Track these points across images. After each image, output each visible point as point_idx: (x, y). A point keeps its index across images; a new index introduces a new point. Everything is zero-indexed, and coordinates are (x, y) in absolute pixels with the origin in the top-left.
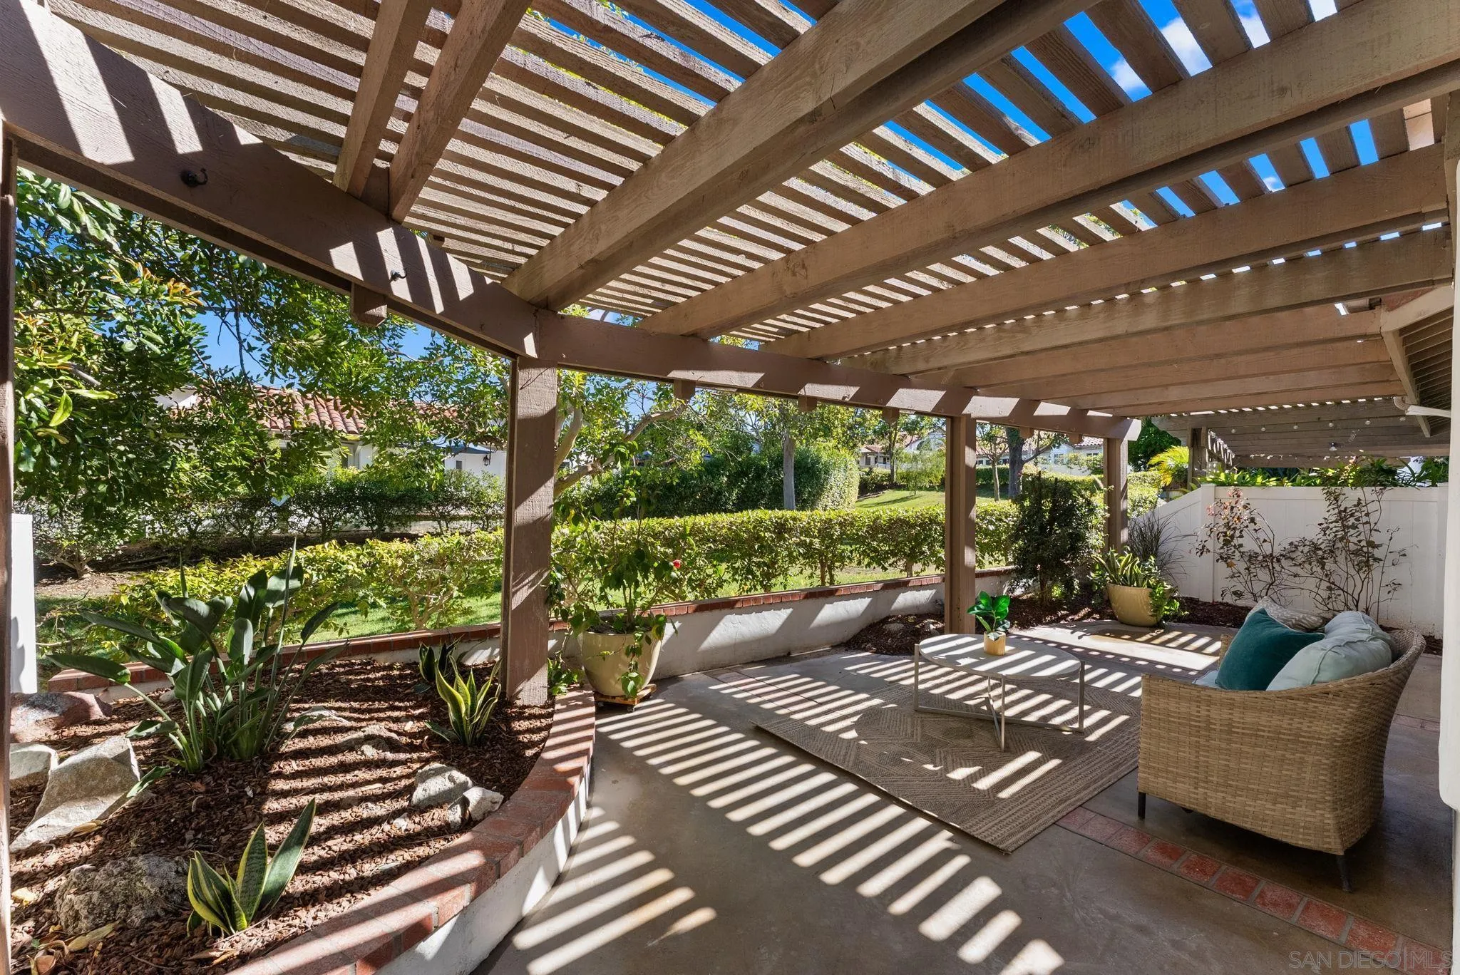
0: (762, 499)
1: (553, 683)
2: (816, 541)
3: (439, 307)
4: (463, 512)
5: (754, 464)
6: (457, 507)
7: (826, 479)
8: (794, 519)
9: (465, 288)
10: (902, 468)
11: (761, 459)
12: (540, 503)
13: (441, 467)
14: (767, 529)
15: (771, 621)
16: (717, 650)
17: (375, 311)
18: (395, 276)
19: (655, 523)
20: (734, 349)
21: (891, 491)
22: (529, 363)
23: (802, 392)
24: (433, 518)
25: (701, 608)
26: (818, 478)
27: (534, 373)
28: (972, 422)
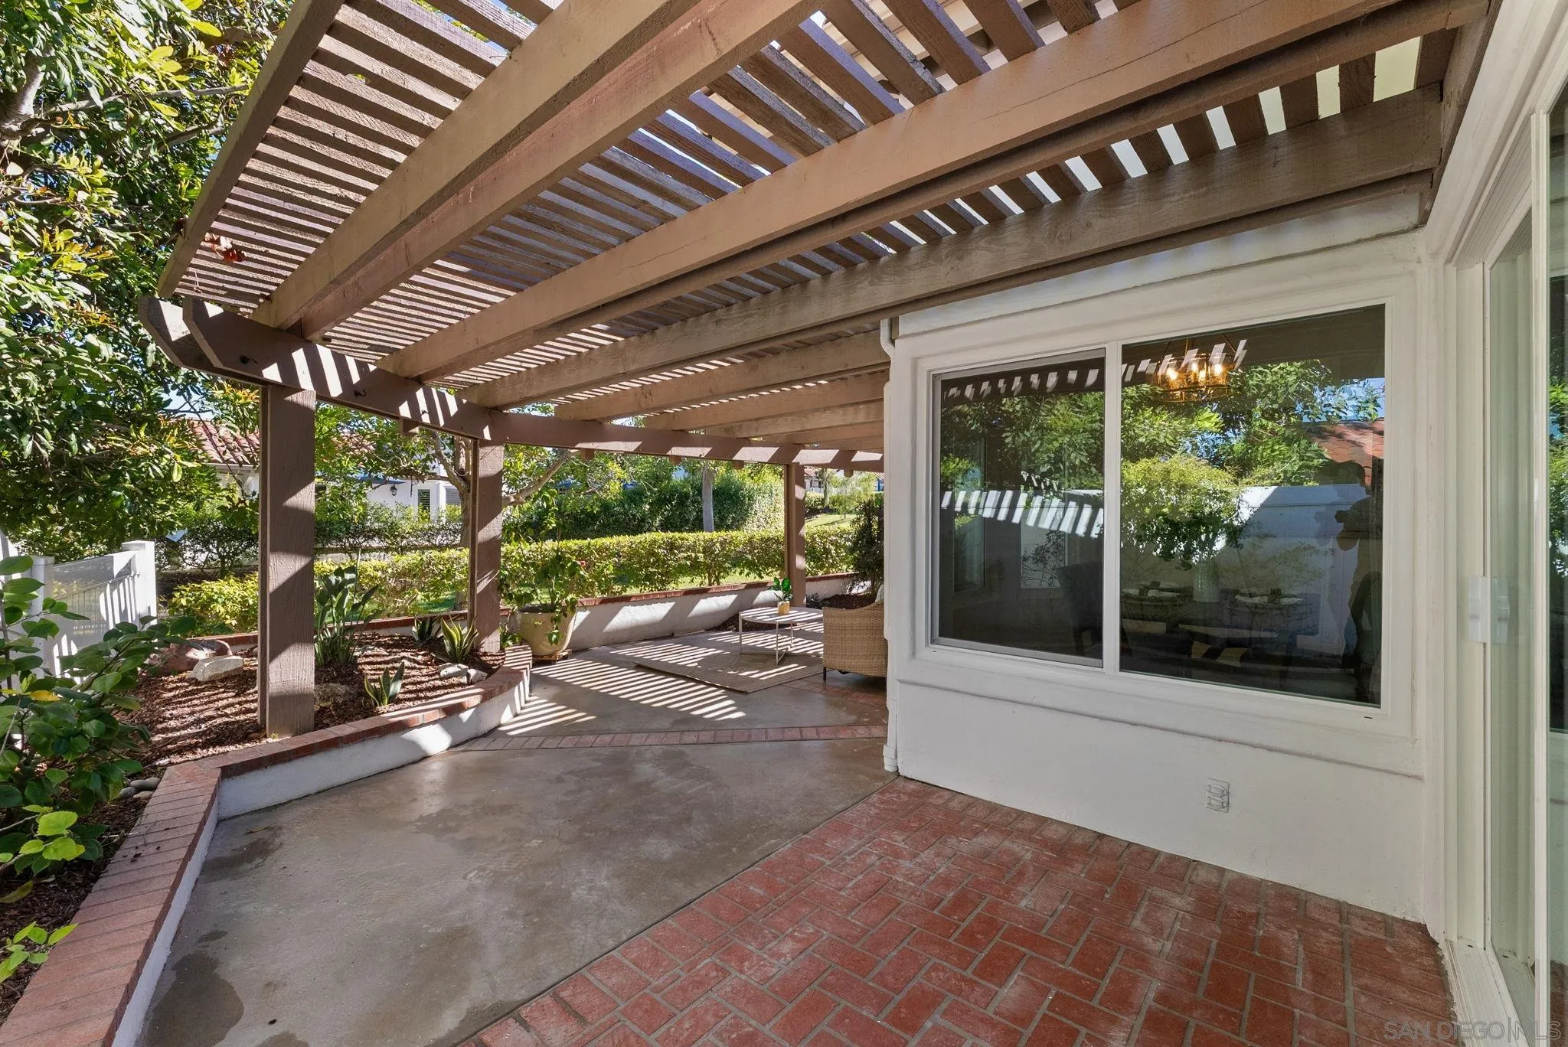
0: (686, 525)
1: (504, 639)
2: (701, 555)
3: (442, 423)
4: (375, 543)
5: (677, 491)
6: (368, 538)
7: (750, 505)
8: (682, 539)
9: (453, 409)
10: (833, 492)
11: (684, 487)
12: (492, 529)
13: (364, 500)
14: (660, 547)
15: (659, 611)
16: (617, 631)
17: (413, 431)
18: (424, 412)
19: (574, 544)
20: (622, 427)
21: (824, 515)
22: (486, 443)
23: (669, 453)
24: (344, 550)
25: (604, 601)
26: (742, 503)
27: (488, 449)
28: (801, 468)
